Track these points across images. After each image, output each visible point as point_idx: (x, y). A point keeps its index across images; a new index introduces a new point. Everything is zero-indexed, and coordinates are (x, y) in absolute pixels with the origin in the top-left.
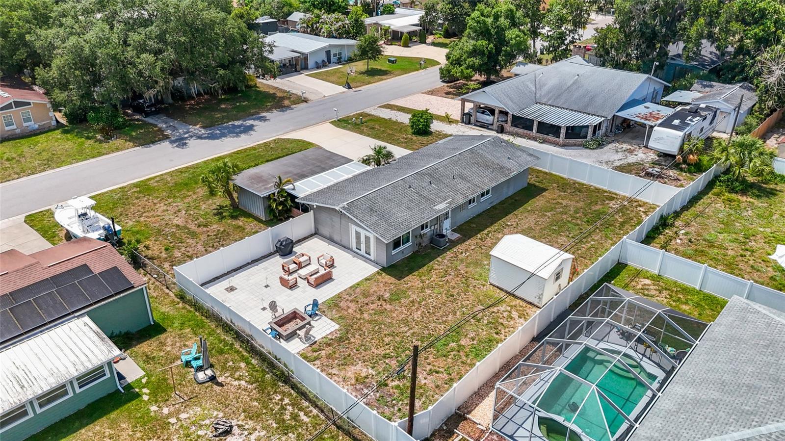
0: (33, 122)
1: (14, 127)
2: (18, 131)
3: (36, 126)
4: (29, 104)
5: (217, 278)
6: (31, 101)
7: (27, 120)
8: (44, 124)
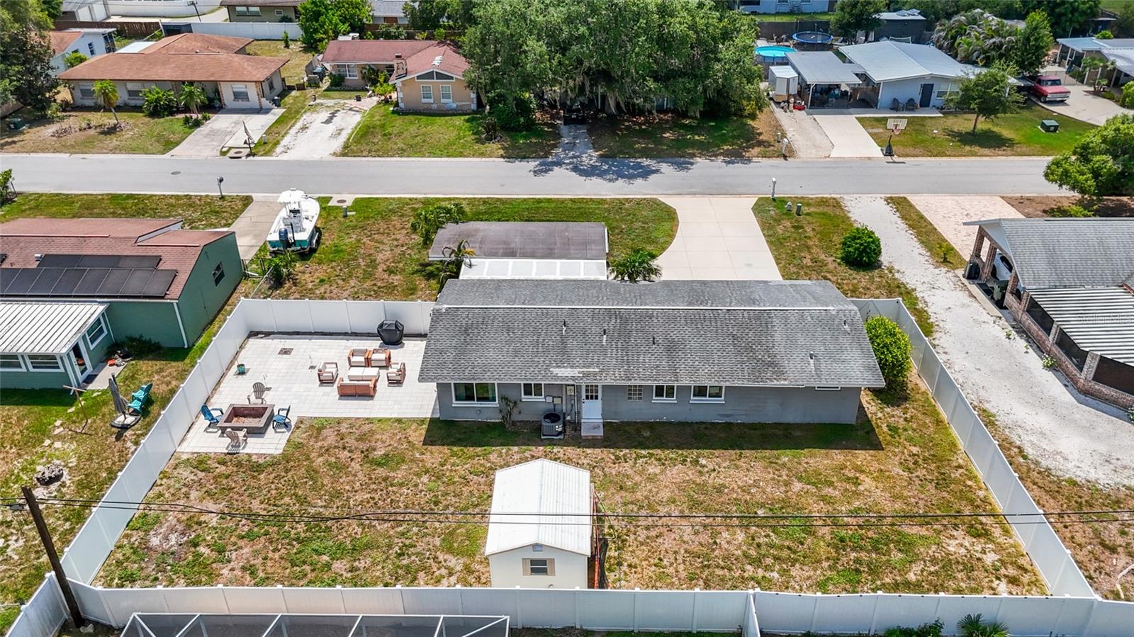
0: (451, 100)
1: (431, 101)
2: (434, 106)
3: (454, 105)
4: (452, 78)
5: (298, 333)
6: (454, 76)
7: (446, 96)
8: (464, 105)
